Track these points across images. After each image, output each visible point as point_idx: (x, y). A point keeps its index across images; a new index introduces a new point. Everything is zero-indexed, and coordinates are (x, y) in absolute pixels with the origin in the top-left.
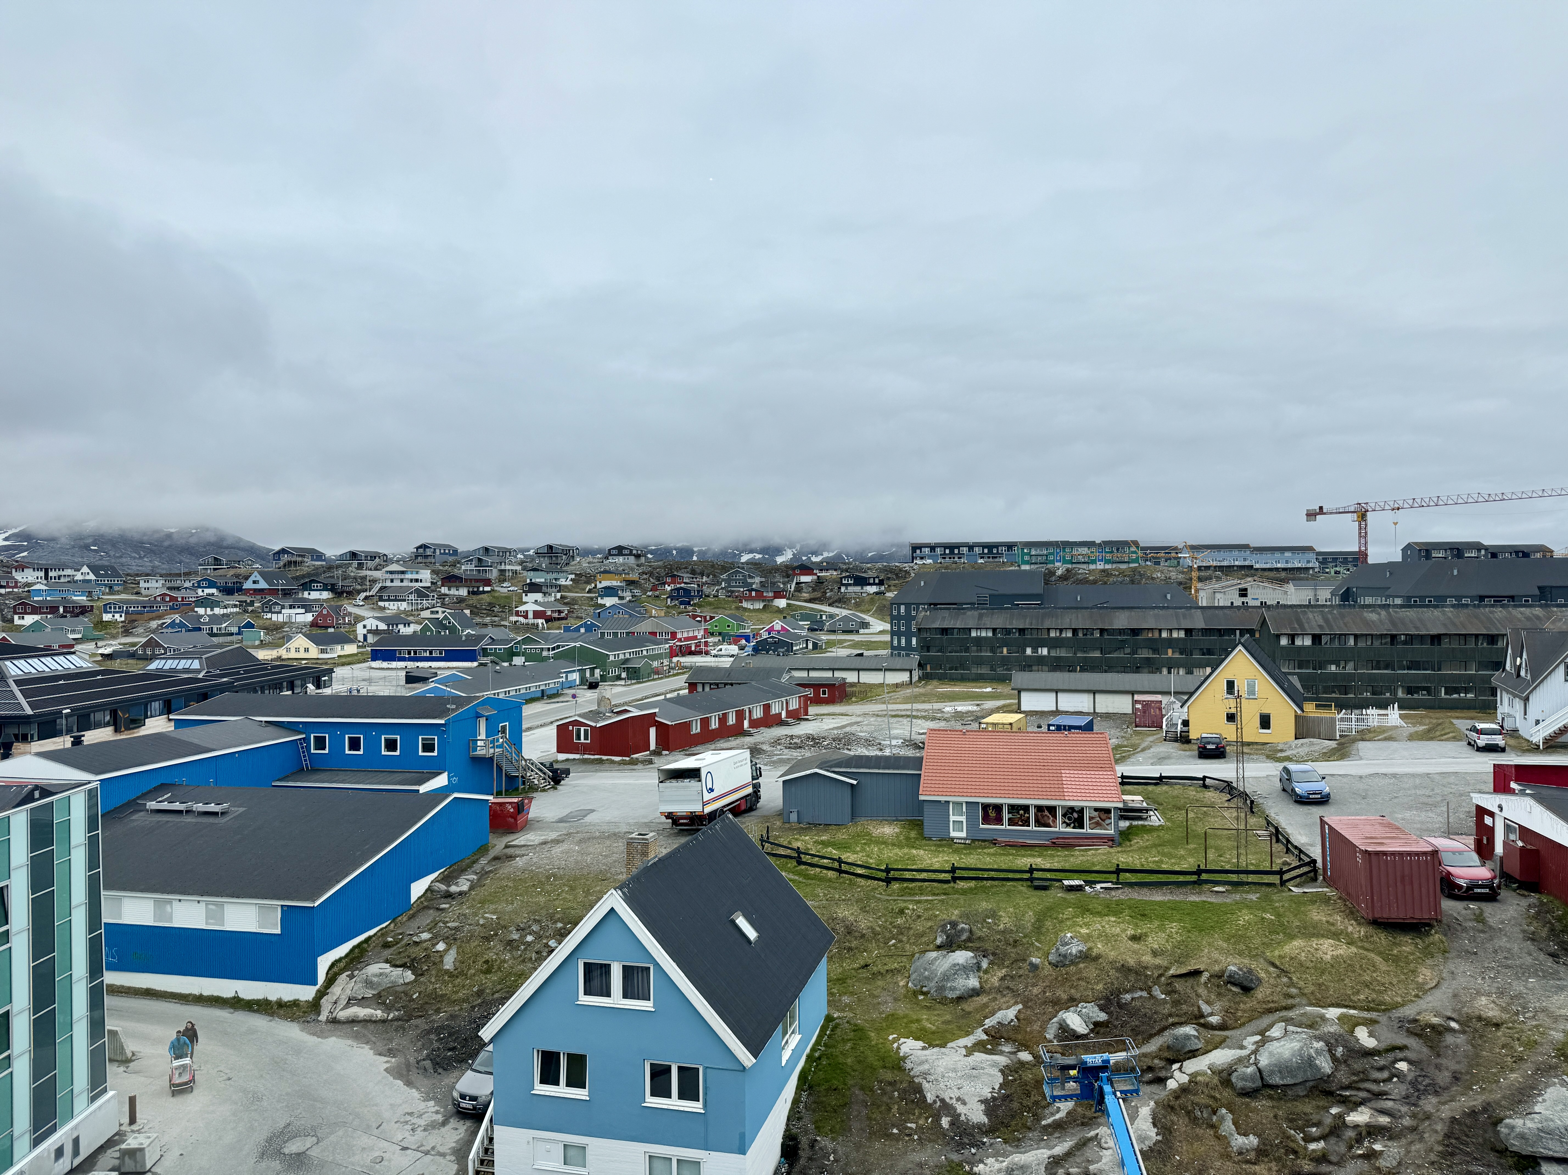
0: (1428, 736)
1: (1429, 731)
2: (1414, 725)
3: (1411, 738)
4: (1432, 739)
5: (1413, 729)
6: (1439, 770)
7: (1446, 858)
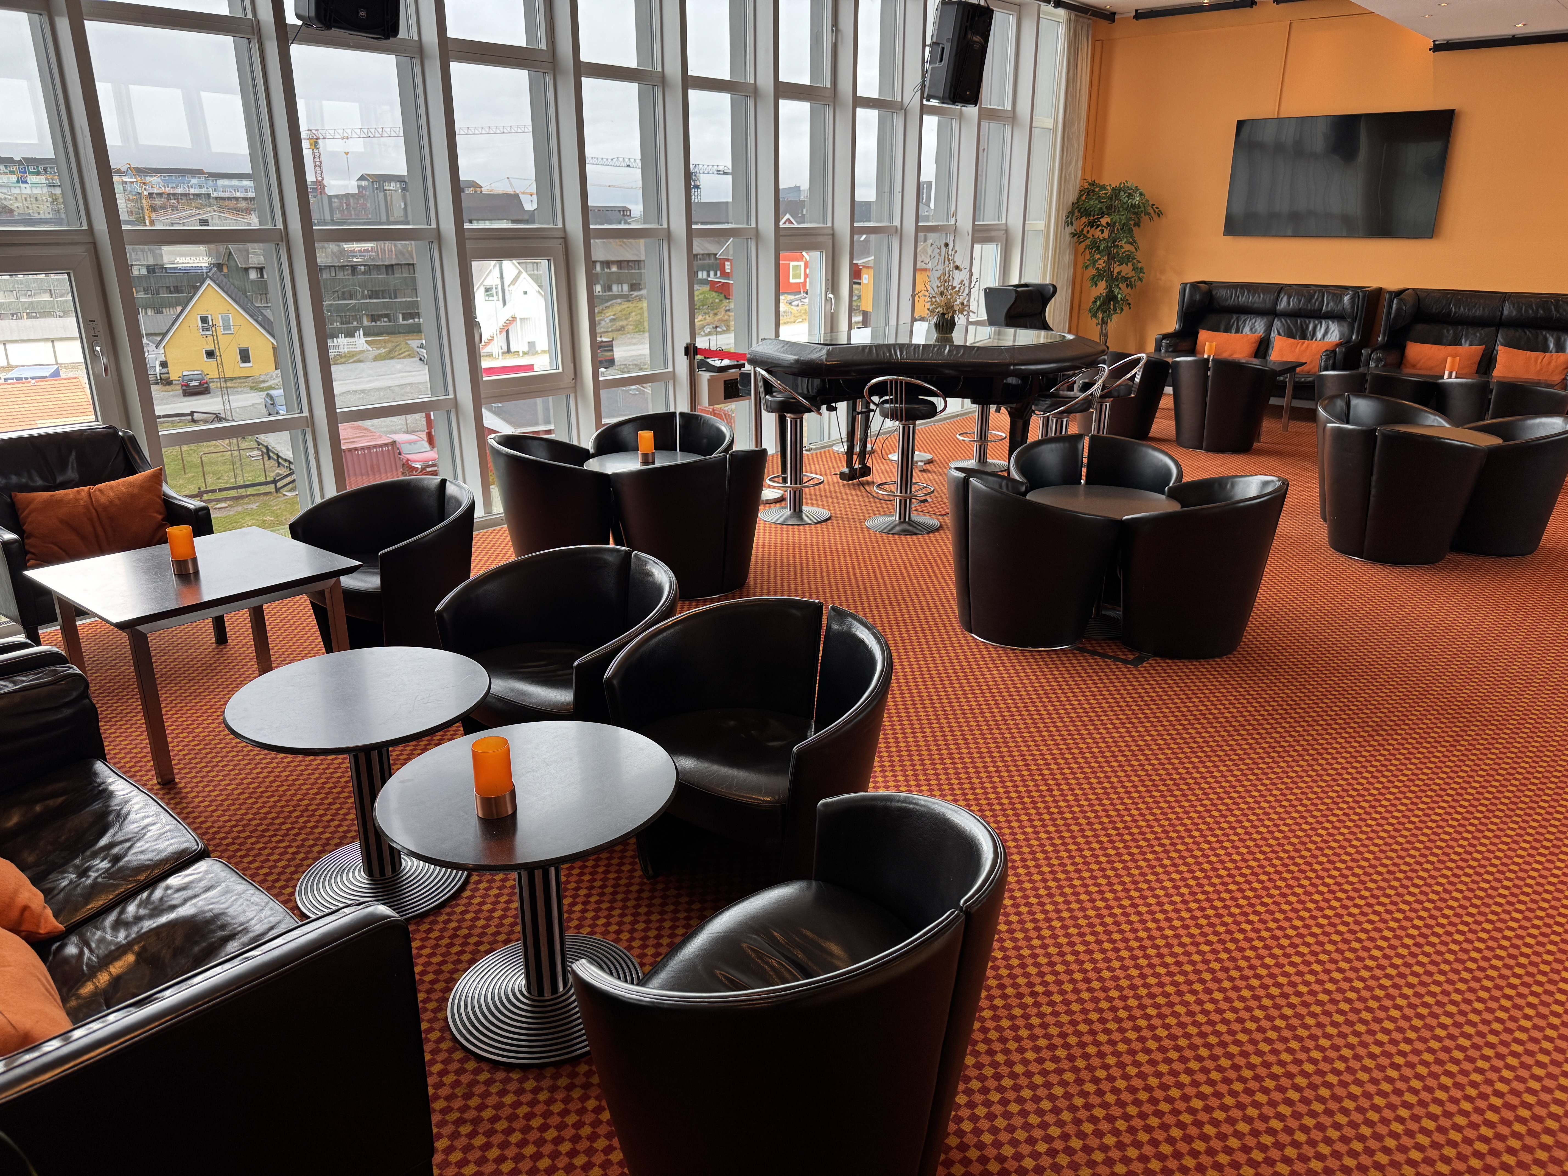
0: (389, 356)
1: (390, 352)
2: (378, 348)
3: (376, 359)
4: (392, 358)
5: (377, 352)
6: (397, 383)
7: (405, 449)
